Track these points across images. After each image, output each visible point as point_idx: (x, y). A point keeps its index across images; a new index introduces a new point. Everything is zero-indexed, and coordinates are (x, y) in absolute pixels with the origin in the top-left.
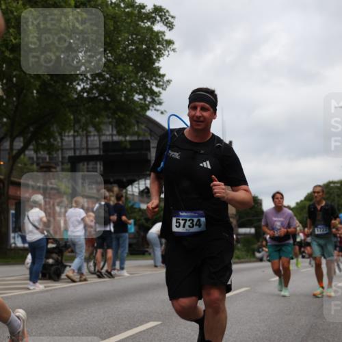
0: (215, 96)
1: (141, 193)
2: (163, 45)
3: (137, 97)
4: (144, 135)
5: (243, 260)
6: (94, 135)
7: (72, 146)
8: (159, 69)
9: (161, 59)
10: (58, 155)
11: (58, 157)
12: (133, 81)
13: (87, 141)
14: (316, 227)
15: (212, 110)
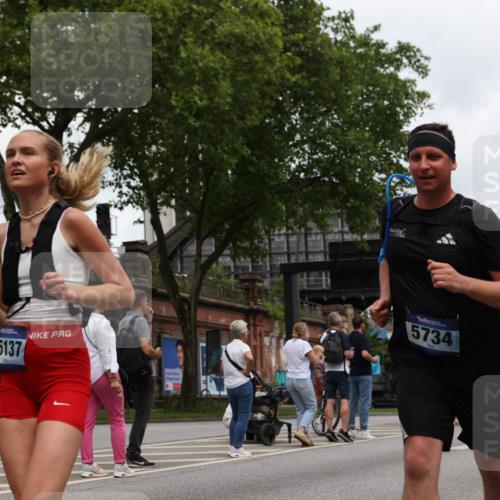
2: (413, 99)
3: (377, 177)
6: (317, 234)
7: (286, 250)
9: (411, 120)
10: (265, 262)
11: (265, 265)
12: (372, 154)
13: (306, 243)
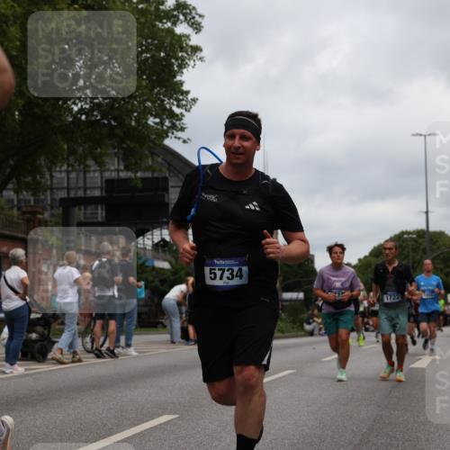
0: (259, 122)
1: (156, 246)
2: (187, 52)
3: (151, 121)
4: (161, 170)
5: (286, 334)
6: (94, 171)
7: (66, 185)
8: (181, 83)
9: (185, 71)
10: (47, 196)
11: (46, 199)
12: (148, 100)
13: (85, 178)
14: (385, 293)
15: (254, 139)
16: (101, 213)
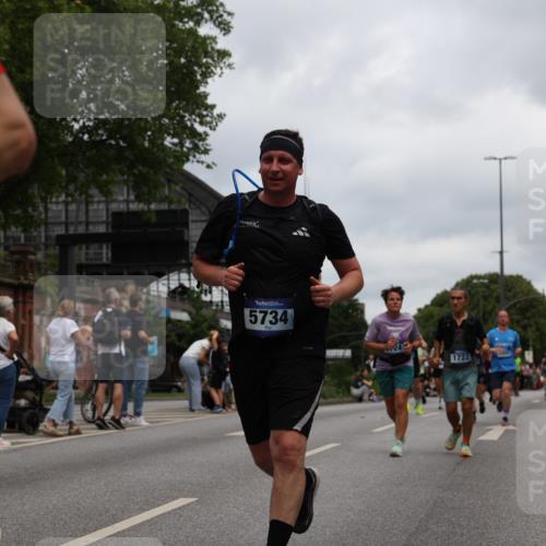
0: (300, 141)
1: (172, 294)
2: (212, 59)
3: (169, 141)
4: (179, 202)
5: (330, 400)
6: (99, 202)
7: (63, 219)
8: (205, 96)
9: (209, 80)
10: (40, 232)
11: (40, 237)
12: (164, 116)
13: (87, 211)
15: (295, 161)
16: (105, 254)
